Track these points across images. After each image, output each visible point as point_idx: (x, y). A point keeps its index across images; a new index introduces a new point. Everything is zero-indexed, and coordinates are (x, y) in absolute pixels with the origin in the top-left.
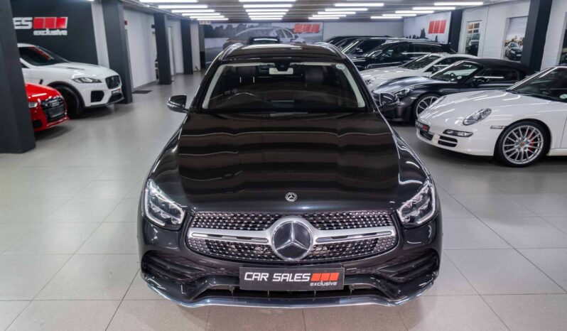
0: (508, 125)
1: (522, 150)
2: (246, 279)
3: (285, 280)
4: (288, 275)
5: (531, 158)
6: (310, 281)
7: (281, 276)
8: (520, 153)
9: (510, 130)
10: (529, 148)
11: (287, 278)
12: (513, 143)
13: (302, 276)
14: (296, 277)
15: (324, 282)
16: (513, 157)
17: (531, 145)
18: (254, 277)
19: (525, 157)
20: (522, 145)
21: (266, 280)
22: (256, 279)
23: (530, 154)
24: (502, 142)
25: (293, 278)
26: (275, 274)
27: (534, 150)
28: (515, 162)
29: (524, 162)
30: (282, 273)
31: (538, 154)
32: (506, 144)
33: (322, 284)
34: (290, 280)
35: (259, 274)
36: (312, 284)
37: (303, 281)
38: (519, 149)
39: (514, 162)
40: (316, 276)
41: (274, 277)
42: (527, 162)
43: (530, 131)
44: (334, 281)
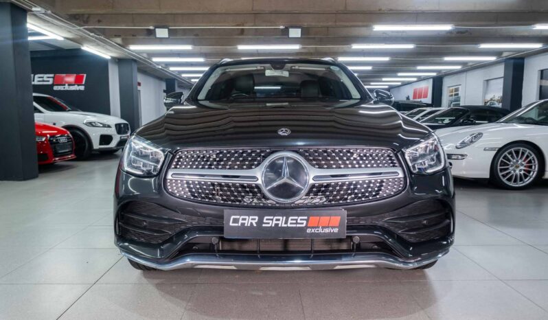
0: (500, 146)
1: (517, 172)
2: (231, 224)
3: (276, 225)
4: (281, 218)
5: (528, 181)
6: (307, 227)
7: (272, 220)
8: (516, 176)
9: (504, 152)
10: (524, 170)
11: (280, 222)
12: (508, 165)
13: (297, 220)
14: (290, 221)
15: (323, 228)
16: (509, 180)
17: (525, 167)
18: (241, 221)
19: (521, 180)
20: (517, 167)
21: (255, 225)
22: (243, 224)
23: (526, 176)
24: (497, 164)
25: (286, 223)
26: (266, 218)
27: (529, 172)
28: (512, 184)
29: (520, 184)
30: (274, 216)
31: (534, 176)
32: (501, 166)
33: (320, 230)
34: (283, 225)
35: (247, 217)
36: (309, 231)
37: (298, 225)
38: (515, 171)
39: (511, 185)
40: (314, 220)
41: (265, 221)
42: (524, 184)
43: (523, 154)
44: (335, 227)
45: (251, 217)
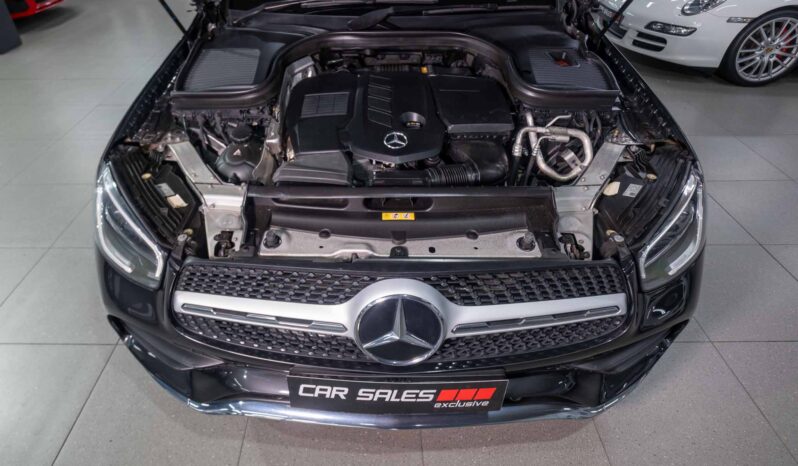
0: (756, 15)
1: (766, 59)
5: (775, 72)
8: (762, 63)
9: (758, 26)
10: (778, 56)
12: (756, 46)
16: (748, 71)
17: (782, 50)
19: (767, 70)
20: (769, 50)
23: (776, 64)
24: (739, 45)
27: (783, 58)
28: (750, 78)
29: (763, 77)
31: (788, 65)
32: (743, 48)
38: (762, 56)
39: (747, 78)
42: (768, 78)
43: (789, 27)
44: (484, 400)
45: (335, 388)
